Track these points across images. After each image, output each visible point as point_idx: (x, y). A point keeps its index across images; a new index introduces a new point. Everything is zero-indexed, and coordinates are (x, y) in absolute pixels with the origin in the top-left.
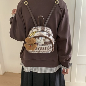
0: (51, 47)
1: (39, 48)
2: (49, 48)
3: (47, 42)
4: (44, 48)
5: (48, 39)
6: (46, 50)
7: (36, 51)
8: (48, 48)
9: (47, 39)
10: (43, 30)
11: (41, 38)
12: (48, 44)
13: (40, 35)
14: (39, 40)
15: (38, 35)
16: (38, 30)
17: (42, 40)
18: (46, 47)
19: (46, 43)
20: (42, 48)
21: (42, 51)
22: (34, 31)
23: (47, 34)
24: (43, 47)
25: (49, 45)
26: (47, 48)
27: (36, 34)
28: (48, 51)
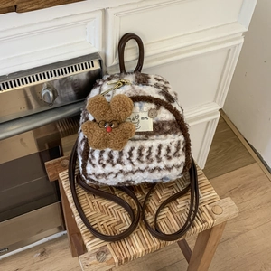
0: (182, 147)
1: (130, 154)
2: (173, 149)
3: (164, 123)
5: (166, 111)
6: (159, 160)
8: (168, 150)
9: (163, 110)
10: (142, 83)
11: (137, 104)
12: (166, 133)
13: (133, 94)
17: (142, 115)
18: (160, 147)
19: (159, 129)
24: (147, 144)
25: (172, 136)
26: (163, 151)
28: (168, 169)
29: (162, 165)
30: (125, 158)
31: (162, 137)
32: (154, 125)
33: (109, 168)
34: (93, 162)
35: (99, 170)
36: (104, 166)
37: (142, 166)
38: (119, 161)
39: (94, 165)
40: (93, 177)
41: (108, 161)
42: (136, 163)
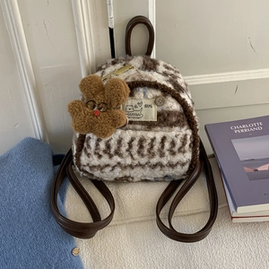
0: (188, 141)
1: (130, 145)
2: (179, 144)
3: (170, 113)
5: (173, 100)
6: (162, 155)
11: (141, 90)
12: (172, 125)
18: (163, 140)
19: (164, 119)
20: (147, 146)
24: (150, 135)
25: (177, 128)
26: (167, 145)
28: (172, 166)
29: (164, 161)
30: (123, 149)
31: (167, 129)
32: (159, 115)
33: (105, 160)
34: (89, 151)
35: (95, 161)
36: (100, 156)
37: (143, 161)
38: (117, 153)
39: (88, 155)
40: (87, 169)
41: (105, 152)
42: (136, 156)
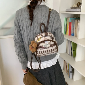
0: (56, 48)
1: (46, 51)
3: (52, 45)
4: (50, 50)
7: (44, 54)
8: (53, 49)
9: (52, 42)
10: (46, 35)
11: (46, 42)
12: (53, 46)
13: (45, 39)
14: (45, 44)
15: (43, 40)
16: (42, 36)
17: (47, 44)
18: (52, 49)
19: (51, 46)
20: (49, 51)
21: (48, 53)
22: (39, 37)
23: (51, 38)
25: (54, 47)
27: (41, 40)
29: (52, 52)
30: (44, 52)
31: (52, 47)
32: (50, 45)
36: (40, 54)
39: (38, 54)
40: (38, 56)
